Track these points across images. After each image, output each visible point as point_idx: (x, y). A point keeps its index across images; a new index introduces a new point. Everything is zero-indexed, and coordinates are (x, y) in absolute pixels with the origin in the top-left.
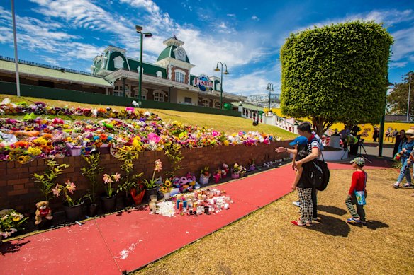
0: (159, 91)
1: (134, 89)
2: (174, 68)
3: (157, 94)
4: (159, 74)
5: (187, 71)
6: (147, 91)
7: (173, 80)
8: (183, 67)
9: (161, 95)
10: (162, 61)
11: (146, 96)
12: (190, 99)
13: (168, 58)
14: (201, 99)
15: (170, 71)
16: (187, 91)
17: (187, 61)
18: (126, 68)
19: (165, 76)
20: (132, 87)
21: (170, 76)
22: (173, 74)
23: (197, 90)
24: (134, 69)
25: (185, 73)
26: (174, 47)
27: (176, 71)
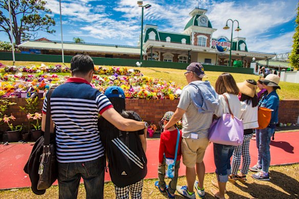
0: (183, 55)
1: (163, 55)
2: (196, 34)
3: (181, 58)
4: (184, 41)
5: (209, 36)
6: (173, 56)
7: (196, 44)
8: (205, 33)
9: (185, 58)
10: (187, 30)
11: (172, 60)
12: (210, 60)
13: (191, 27)
14: (223, 59)
15: (193, 38)
16: (205, 53)
17: (210, 26)
18: (157, 39)
19: (188, 42)
20: (162, 53)
21: (193, 42)
22: (196, 39)
23: (215, 51)
24: (163, 40)
25: (206, 38)
26: (198, 16)
27: (198, 37)
